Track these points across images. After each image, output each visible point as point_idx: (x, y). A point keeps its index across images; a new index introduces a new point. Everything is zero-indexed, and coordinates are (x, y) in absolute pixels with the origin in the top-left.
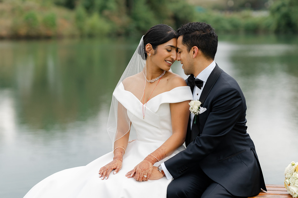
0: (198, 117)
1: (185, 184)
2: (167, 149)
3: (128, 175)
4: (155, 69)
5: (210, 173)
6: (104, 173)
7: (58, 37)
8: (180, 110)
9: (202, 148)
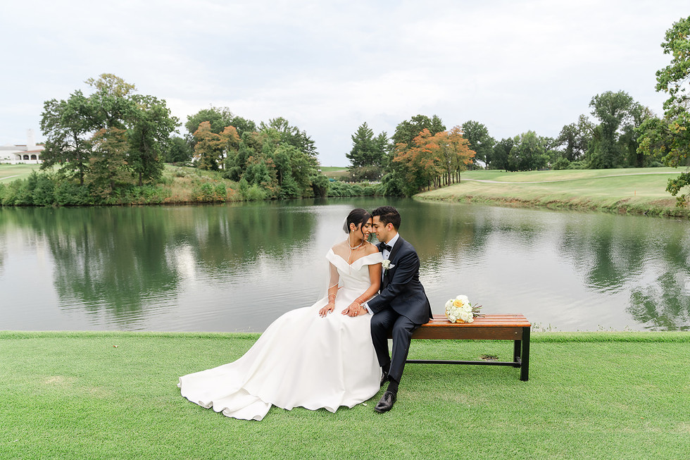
0: (388, 271)
1: (383, 318)
2: (368, 294)
3: (344, 313)
4: (356, 239)
5: (397, 309)
6: (323, 313)
7: (228, 202)
8: (375, 270)
9: (393, 292)
